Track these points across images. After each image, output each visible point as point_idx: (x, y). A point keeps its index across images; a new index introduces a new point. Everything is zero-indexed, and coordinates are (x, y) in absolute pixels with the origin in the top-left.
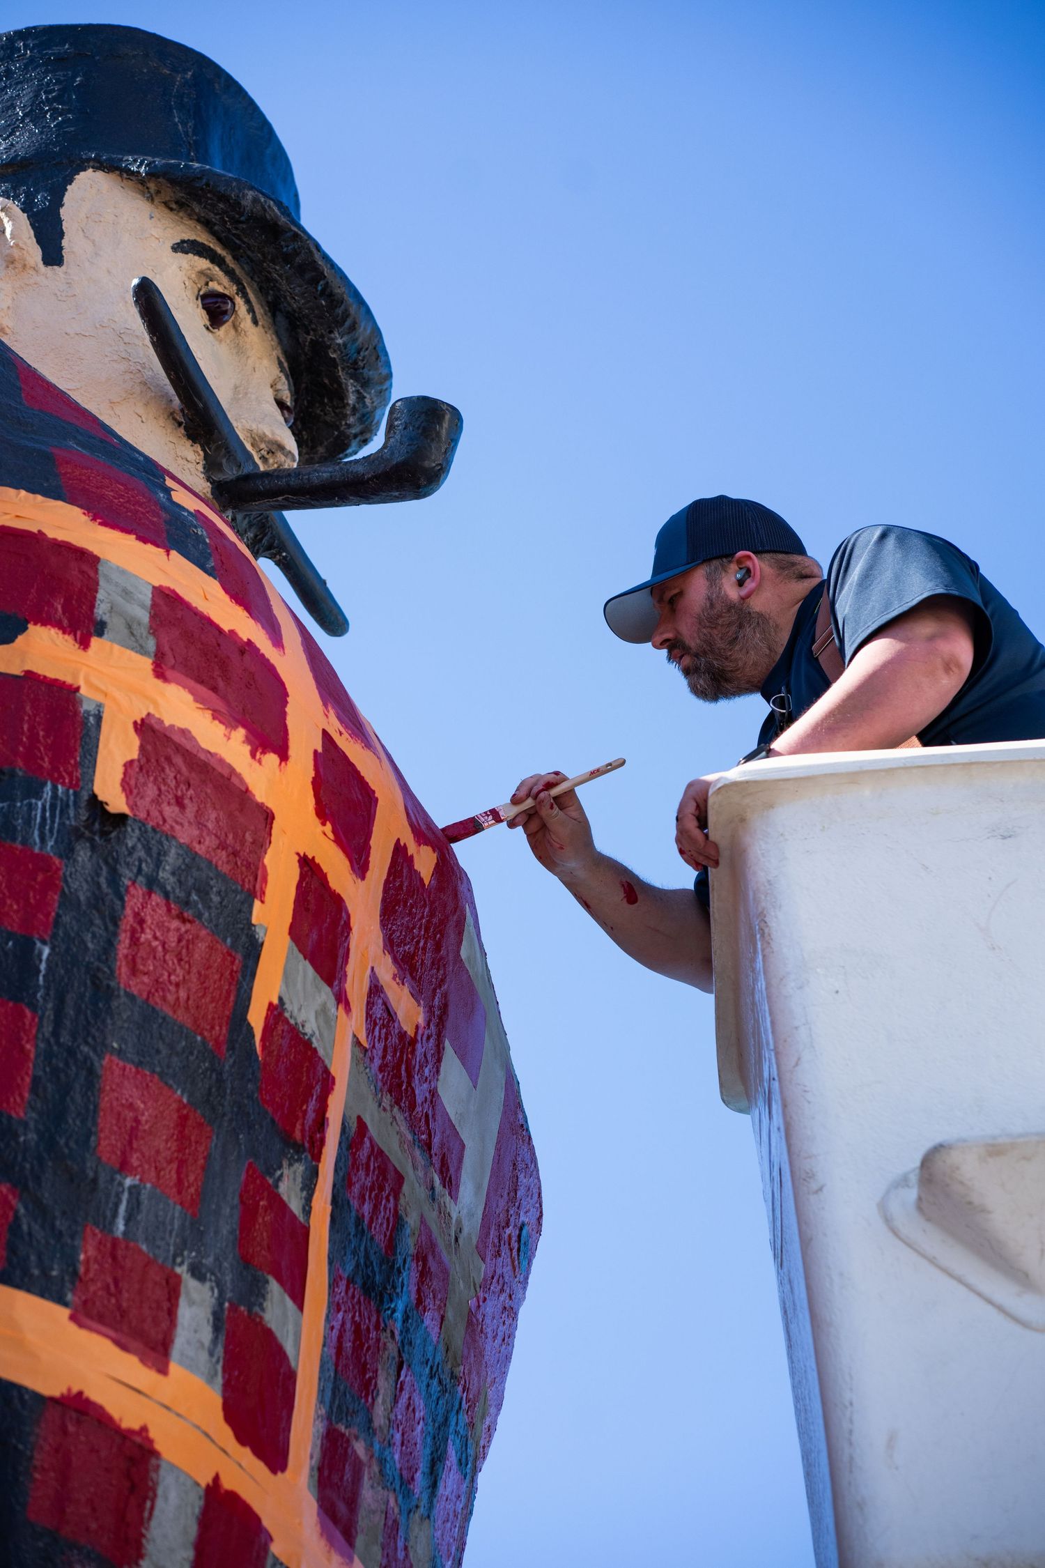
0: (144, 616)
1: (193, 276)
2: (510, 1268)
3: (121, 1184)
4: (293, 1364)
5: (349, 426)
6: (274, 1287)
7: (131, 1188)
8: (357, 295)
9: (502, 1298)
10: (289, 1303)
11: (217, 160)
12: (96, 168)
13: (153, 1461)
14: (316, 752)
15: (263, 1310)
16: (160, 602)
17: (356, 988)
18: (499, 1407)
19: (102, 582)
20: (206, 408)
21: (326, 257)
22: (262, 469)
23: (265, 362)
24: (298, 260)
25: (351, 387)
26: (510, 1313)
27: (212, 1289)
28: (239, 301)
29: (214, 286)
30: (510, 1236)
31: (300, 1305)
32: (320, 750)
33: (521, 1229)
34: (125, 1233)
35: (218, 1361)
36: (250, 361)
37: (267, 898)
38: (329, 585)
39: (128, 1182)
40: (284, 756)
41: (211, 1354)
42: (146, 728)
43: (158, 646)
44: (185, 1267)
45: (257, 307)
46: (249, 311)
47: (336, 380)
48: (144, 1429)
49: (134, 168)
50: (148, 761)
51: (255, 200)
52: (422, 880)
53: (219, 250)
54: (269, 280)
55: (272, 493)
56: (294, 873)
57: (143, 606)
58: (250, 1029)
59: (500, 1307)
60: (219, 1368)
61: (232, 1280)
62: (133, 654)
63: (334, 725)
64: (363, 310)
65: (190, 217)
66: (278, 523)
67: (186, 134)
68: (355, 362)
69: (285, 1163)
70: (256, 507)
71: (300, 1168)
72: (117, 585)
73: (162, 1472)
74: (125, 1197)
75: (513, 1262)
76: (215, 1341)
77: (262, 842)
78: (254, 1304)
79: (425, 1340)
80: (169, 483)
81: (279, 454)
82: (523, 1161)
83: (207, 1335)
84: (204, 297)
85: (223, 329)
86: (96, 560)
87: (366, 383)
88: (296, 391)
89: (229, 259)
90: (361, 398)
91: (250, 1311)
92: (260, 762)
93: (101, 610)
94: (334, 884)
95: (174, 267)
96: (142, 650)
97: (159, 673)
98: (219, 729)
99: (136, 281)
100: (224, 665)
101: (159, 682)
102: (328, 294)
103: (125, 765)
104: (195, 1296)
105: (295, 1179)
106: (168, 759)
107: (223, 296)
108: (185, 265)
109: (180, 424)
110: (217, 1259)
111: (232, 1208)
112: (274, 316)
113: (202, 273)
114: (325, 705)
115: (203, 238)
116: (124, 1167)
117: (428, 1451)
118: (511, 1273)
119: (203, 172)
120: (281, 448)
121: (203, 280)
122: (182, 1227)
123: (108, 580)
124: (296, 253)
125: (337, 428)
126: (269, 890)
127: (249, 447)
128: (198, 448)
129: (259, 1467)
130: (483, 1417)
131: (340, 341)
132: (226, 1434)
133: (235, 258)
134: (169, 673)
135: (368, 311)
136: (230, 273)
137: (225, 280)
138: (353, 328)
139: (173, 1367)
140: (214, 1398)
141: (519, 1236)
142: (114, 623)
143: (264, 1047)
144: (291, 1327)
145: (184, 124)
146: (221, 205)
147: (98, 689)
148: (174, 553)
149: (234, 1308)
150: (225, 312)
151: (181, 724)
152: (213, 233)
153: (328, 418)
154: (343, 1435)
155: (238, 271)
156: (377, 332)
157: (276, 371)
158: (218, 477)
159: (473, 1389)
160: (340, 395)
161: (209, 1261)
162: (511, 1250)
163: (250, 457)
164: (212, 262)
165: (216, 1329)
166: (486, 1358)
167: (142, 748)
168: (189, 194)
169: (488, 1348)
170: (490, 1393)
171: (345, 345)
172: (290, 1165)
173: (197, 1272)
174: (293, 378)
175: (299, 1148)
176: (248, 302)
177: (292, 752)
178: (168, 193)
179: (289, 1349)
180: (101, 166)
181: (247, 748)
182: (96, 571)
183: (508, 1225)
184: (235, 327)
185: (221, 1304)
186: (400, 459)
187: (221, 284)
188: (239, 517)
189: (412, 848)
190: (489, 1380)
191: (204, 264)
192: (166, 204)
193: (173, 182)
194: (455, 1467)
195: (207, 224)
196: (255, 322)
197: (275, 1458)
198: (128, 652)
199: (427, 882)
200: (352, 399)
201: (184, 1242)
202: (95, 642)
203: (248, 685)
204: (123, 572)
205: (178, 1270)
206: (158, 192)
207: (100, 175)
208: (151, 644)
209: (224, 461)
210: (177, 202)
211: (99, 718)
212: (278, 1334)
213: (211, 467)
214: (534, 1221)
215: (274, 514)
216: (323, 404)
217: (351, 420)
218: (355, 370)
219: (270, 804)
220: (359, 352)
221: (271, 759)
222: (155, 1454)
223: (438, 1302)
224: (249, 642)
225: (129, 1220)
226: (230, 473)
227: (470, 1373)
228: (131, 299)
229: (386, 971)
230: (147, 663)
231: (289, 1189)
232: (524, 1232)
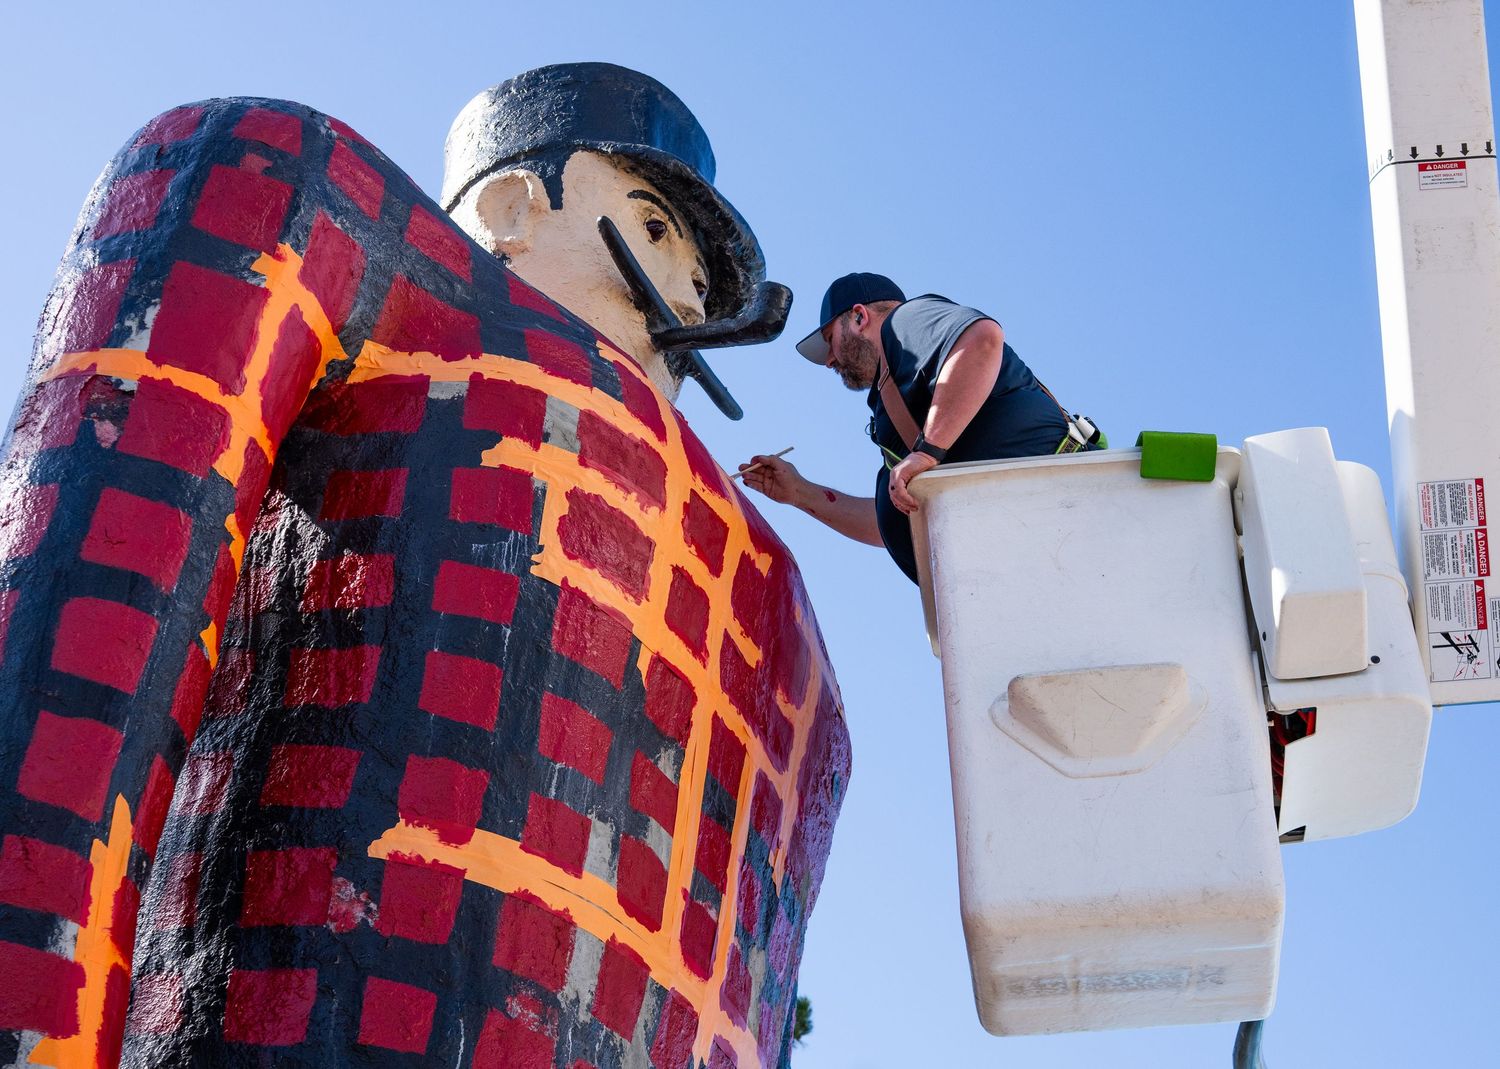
0: (574, 429)
1: (641, 211)
2: (825, 798)
3: (553, 768)
4: (666, 867)
5: (742, 295)
6: (653, 823)
7: (559, 770)
8: (740, 218)
9: (819, 817)
10: (663, 832)
11: (659, 142)
12: (583, 150)
13: (572, 928)
14: (685, 503)
15: (646, 837)
16: (585, 419)
17: (714, 643)
18: (820, 880)
19: (548, 410)
20: (646, 290)
21: (720, 197)
22: (684, 325)
23: (687, 260)
24: (703, 199)
25: (740, 272)
26: (828, 825)
27: (612, 826)
28: (671, 226)
29: (655, 216)
30: (825, 781)
31: (671, 832)
32: (688, 502)
33: (834, 776)
34: (556, 796)
35: (615, 869)
36: (678, 260)
37: (651, 595)
38: (729, 390)
39: (558, 766)
40: (663, 507)
41: (610, 865)
42: (573, 495)
43: (582, 446)
44: (594, 815)
45: (682, 228)
46: (676, 230)
47: (732, 268)
48: (567, 910)
49: (604, 149)
50: (574, 515)
51: (676, 165)
52: (761, 574)
53: (657, 195)
54: (689, 211)
55: (684, 341)
56: (669, 577)
57: (573, 423)
58: (639, 671)
59: (818, 822)
60: (616, 872)
61: (626, 823)
62: (567, 452)
63: (699, 485)
64: (744, 226)
65: (639, 176)
66: (696, 357)
67: (639, 125)
68: (741, 257)
69: (662, 750)
70: (679, 348)
71: (672, 752)
72: (557, 411)
73: (577, 935)
74: (557, 774)
75: (828, 795)
76: (613, 857)
77: (646, 561)
78: (639, 834)
79: (761, 847)
80: (599, 344)
81: (693, 315)
82: (834, 735)
83: (608, 853)
84: (648, 224)
85: (661, 241)
86: (546, 396)
87: (749, 269)
88: (711, 277)
89: (664, 200)
90: (747, 278)
91: (637, 839)
92: (646, 512)
93: (547, 426)
94: (698, 581)
95: (629, 207)
96: (571, 449)
97: (583, 462)
98: (621, 493)
99: (599, 219)
100: (624, 456)
101: (582, 468)
102: (723, 218)
103: (560, 518)
104: (600, 831)
105: (669, 759)
106: (587, 513)
107: (660, 222)
108: (636, 205)
109: (631, 301)
110: (615, 808)
111: (626, 778)
112: (695, 232)
113: (646, 209)
114: (694, 474)
115: (647, 188)
116: (556, 758)
117: (764, 910)
118: (826, 802)
119: (645, 150)
120: (694, 311)
121: (648, 213)
122: (592, 791)
123: (552, 407)
124: (701, 195)
125: (735, 295)
126: (652, 589)
127: (674, 312)
128: (642, 314)
129: (642, 929)
130: (808, 887)
131: (731, 246)
132: (620, 911)
133: (668, 199)
134: (588, 462)
135: (748, 227)
136: (664, 209)
137: (661, 213)
138: (738, 238)
139: (585, 873)
140: (612, 891)
141: (832, 780)
142: (555, 435)
143: (649, 682)
144: (664, 847)
145: (638, 120)
146: (656, 169)
147: (544, 473)
148: (595, 389)
149: (626, 837)
150: (662, 232)
151: (594, 492)
152: (654, 185)
153: (730, 290)
154: (701, 906)
155: (670, 206)
156: (754, 238)
157: (695, 264)
158: (655, 331)
159: (799, 872)
160: (735, 277)
161: (610, 810)
162: (826, 788)
163: (675, 317)
164: (653, 202)
165: (614, 849)
166: (808, 853)
167: (570, 508)
168: (637, 163)
169: (809, 847)
170: (812, 873)
171: (734, 248)
172: (666, 750)
173: (602, 818)
174: (708, 266)
175: (672, 741)
176: (676, 224)
177: (668, 505)
178: (626, 163)
179: (663, 858)
180: (585, 148)
181: (638, 505)
182: (545, 404)
183: (824, 774)
184: (669, 240)
185: (618, 835)
186: (755, 319)
187: (659, 215)
188: (670, 353)
189: (754, 555)
190: (811, 865)
191: (647, 204)
192: (624, 169)
193: (627, 156)
194: (785, 918)
195: (650, 180)
196: (681, 236)
197: (653, 923)
198: (564, 451)
199: (765, 575)
200: (742, 279)
201: (593, 800)
202: (543, 445)
203: (640, 466)
204: (562, 402)
205: (589, 817)
206: (619, 163)
207: (585, 153)
208: (578, 446)
209: (658, 321)
210: (631, 168)
211: (544, 492)
212: (655, 851)
213: (650, 324)
214: (844, 770)
215: (692, 351)
216: (727, 282)
217: (743, 291)
218: (742, 262)
219: (653, 537)
220: (743, 251)
221: (654, 510)
222: (572, 924)
223: (770, 824)
224: (643, 440)
225: (557, 789)
226: (661, 329)
227: (795, 863)
228: (597, 230)
229: (736, 630)
230: (575, 457)
231: (665, 764)
232: (836, 777)
